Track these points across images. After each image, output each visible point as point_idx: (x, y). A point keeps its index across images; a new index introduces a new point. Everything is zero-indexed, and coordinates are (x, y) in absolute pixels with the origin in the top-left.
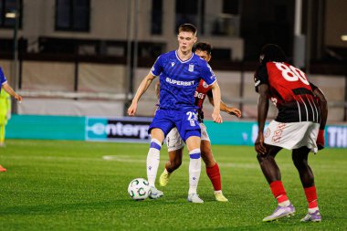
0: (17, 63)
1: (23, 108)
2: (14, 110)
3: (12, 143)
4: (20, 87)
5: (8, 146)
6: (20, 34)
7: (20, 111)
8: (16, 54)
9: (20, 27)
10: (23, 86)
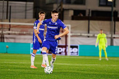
0: (113, 22)
1: (116, 43)
2: (112, 44)
3: (111, 59)
4: (114, 34)
5: (109, 60)
6: (114, 9)
7: (115, 44)
8: (113, 18)
9: (115, 6)
10: (116, 33)
